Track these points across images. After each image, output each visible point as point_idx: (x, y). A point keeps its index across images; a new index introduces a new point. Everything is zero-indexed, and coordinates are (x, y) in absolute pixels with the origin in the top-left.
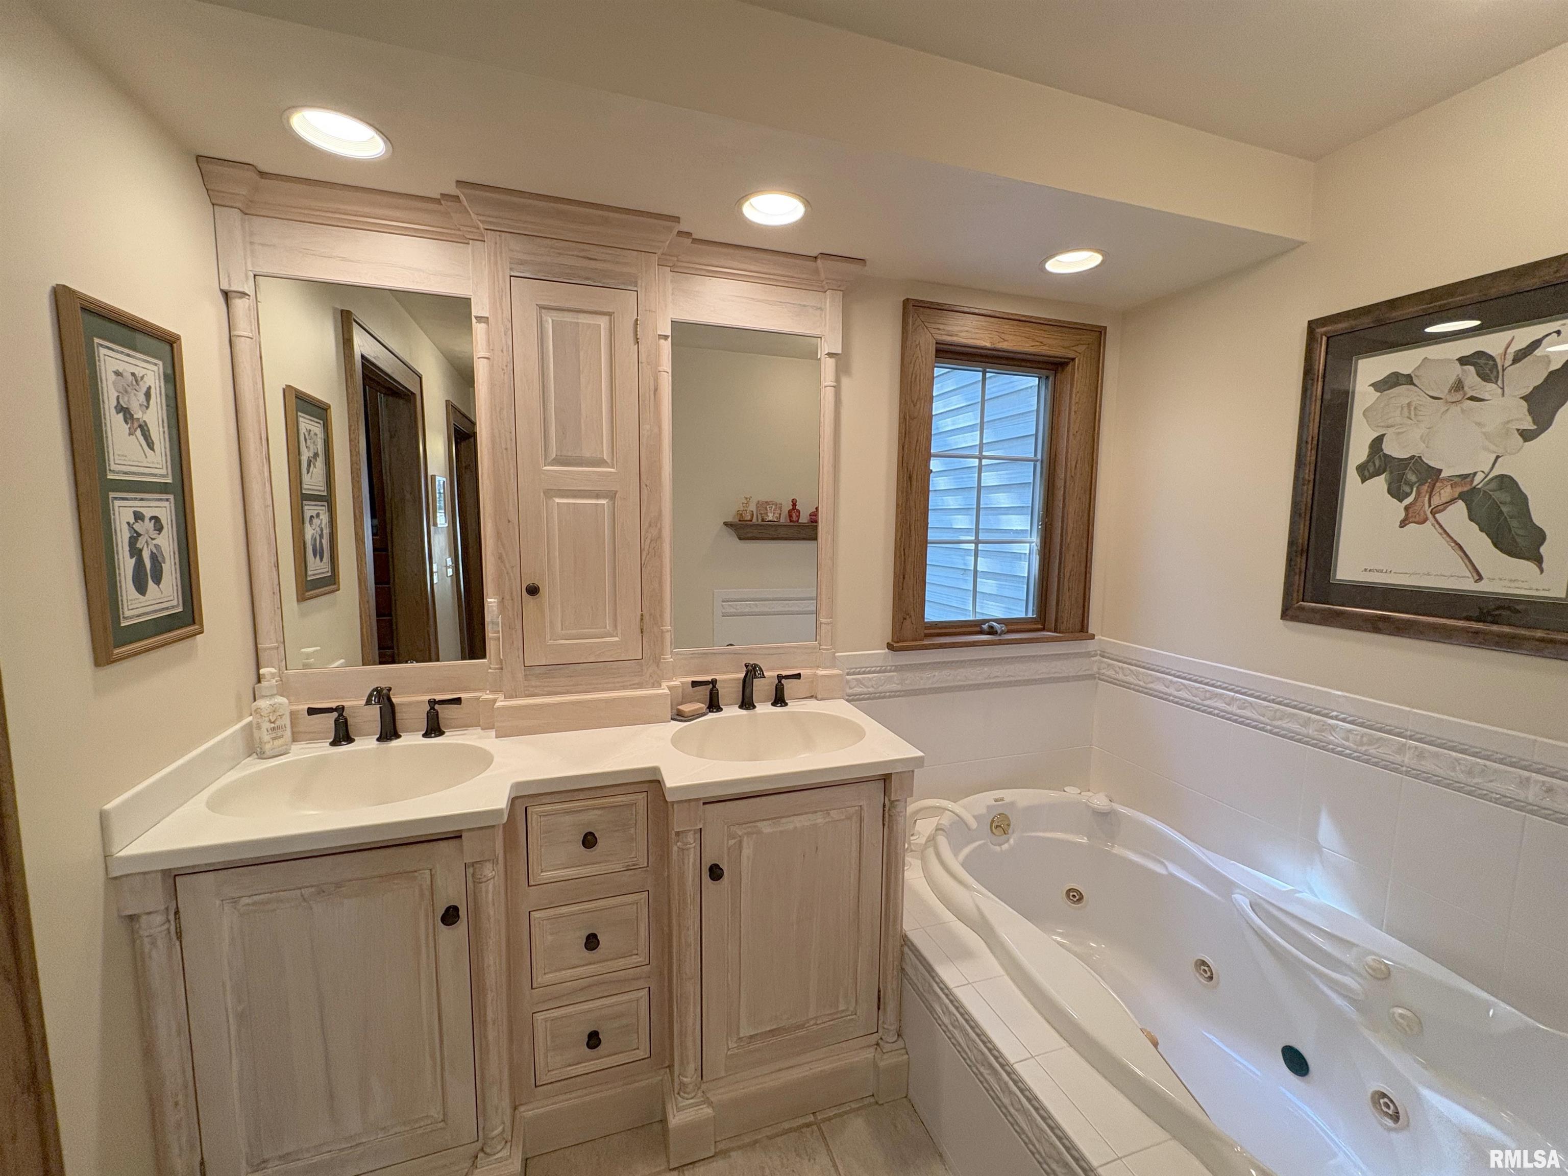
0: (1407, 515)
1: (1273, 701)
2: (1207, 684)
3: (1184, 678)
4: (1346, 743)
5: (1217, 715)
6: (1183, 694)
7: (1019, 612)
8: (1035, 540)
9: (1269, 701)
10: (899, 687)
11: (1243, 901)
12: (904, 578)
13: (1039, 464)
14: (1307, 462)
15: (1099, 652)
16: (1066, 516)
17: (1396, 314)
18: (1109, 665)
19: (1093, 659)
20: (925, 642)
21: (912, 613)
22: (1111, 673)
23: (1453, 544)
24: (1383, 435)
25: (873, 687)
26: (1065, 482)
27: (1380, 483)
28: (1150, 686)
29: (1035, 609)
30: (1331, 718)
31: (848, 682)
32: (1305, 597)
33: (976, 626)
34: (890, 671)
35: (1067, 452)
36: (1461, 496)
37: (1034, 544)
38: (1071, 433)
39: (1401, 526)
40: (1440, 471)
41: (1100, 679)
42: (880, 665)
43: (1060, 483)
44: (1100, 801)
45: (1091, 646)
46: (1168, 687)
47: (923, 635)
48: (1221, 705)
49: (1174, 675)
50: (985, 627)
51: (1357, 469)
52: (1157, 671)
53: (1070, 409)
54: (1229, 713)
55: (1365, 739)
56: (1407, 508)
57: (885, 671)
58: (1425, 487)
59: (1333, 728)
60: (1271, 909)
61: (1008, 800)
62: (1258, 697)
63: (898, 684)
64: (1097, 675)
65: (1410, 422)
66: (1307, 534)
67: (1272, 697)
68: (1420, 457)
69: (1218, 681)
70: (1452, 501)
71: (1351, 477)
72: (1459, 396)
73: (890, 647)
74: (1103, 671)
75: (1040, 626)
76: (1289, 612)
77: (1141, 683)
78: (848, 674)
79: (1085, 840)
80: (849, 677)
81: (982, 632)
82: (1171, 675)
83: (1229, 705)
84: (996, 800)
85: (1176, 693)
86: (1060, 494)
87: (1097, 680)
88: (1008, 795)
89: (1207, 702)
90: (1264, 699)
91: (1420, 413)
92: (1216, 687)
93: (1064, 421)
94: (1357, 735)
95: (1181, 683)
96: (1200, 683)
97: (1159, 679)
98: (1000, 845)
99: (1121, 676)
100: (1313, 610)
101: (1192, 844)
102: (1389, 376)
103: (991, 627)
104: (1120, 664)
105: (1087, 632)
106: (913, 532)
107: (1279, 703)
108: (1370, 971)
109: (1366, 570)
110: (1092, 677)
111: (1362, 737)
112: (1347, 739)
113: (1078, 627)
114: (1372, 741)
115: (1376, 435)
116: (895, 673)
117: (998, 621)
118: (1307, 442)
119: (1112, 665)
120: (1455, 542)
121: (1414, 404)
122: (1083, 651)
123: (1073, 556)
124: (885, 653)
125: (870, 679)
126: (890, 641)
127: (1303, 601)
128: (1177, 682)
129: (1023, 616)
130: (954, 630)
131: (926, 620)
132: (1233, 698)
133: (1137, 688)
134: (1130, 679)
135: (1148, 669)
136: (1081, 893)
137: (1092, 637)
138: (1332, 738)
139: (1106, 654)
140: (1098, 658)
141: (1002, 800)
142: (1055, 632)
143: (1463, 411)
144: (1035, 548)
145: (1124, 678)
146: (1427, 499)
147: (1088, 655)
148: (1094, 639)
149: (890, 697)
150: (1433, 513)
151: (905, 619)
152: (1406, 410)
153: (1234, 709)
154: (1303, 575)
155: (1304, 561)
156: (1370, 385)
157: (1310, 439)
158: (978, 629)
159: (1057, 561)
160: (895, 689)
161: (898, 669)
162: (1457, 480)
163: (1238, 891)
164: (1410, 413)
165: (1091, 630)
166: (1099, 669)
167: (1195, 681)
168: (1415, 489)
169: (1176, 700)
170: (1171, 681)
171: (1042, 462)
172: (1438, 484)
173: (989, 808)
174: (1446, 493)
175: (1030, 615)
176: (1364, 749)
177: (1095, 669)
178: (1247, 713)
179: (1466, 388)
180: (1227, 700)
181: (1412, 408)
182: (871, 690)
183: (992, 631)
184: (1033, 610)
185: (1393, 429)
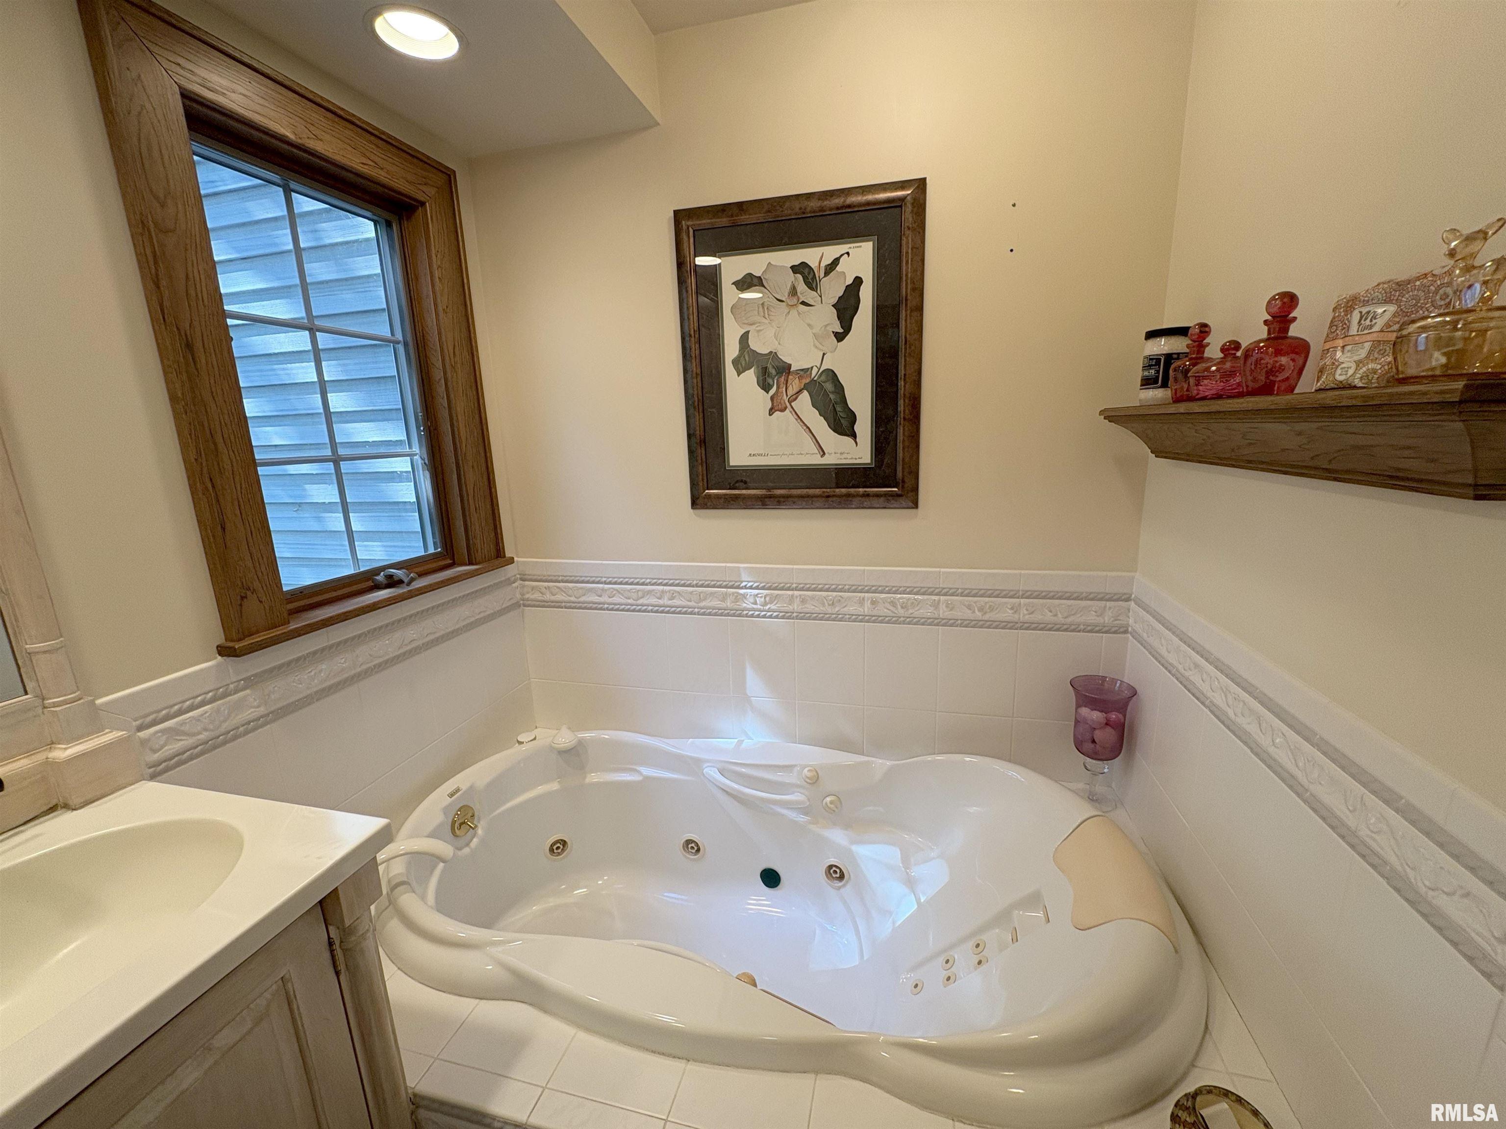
0: (773, 404)
1: (697, 586)
2: (637, 584)
3: (615, 583)
4: (755, 606)
5: (652, 611)
6: (617, 599)
7: (414, 549)
8: (418, 452)
9: (693, 586)
10: (262, 710)
11: (712, 772)
12: (223, 529)
13: (401, 348)
14: (693, 356)
15: (519, 576)
16: (455, 418)
17: (745, 218)
18: (533, 588)
19: (514, 585)
20: (293, 626)
21: (257, 585)
22: (537, 596)
23: (805, 428)
24: (748, 332)
25: (206, 730)
26: (445, 373)
27: (751, 375)
28: (582, 599)
29: (438, 540)
30: (742, 588)
31: (144, 742)
32: (710, 485)
33: (368, 580)
34: (236, 691)
35: (440, 333)
36: (806, 387)
37: (417, 457)
38: (440, 309)
39: (770, 415)
40: (790, 366)
41: (525, 605)
42: (212, 688)
43: (437, 374)
44: (565, 738)
45: (510, 571)
46: (600, 596)
47: (286, 615)
48: (654, 601)
49: (605, 583)
50: (381, 578)
51: (733, 363)
52: (588, 582)
53: (432, 276)
54: (661, 607)
55: (767, 599)
56: (772, 398)
57: (225, 695)
58: (782, 379)
59: (744, 596)
60: (738, 769)
61: (464, 787)
62: (684, 585)
63: (258, 707)
64: (521, 602)
65: (764, 320)
66: (702, 424)
67: (695, 582)
68: (776, 353)
69: (647, 579)
70: (799, 392)
71: (730, 371)
72: (795, 301)
73: (223, 651)
74: (527, 596)
75: (449, 561)
76: (697, 502)
77: (573, 599)
78: (140, 728)
79: (555, 786)
80: (142, 734)
81: (377, 587)
82: (602, 583)
83: (660, 599)
84: (451, 795)
85: (610, 600)
86: (441, 389)
87: (522, 607)
88: (462, 780)
89: (640, 602)
90: (689, 586)
91: (772, 313)
92: (647, 585)
93: (426, 289)
94: (761, 597)
95: (612, 588)
96: (632, 584)
97: (591, 590)
98: (467, 845)
99: (548, 597)
100: (718, 497)
101: (653, 738)
102: (744, 277)
103: (390, 577)
104: (546, 584)
105: (505, 556)
106: (221, 445)
107: (702, 586)
108: (809, 781)
109: (750, 455)
110: (517, 605)
111: (765, 598)
112: (755, 603)
113: (493, 552)
114: (773, 599)
115: (743, 331)
116: (248, 691)
117: (398, 565)
118: (690, 336)
119: (537, 587)
120: (806, 425)
121: (766, 304)
122: (503, 579)
123: (473, 467)
124: (218, 665)
125: (197, 719)
126: (220, 639)
127: (708, 489)
128: (610, 589)
129: (422, 553)
130: (334, 594)
131: (285, 589)
132: (663, 592)
133: (568, 604)
134: (559, 597)
135: (577, 582)
136: (562, 840)
137: (511, 561)
138: (745, 605)
139: (526, 577)
140: (519, 582)
141: (458, 790)
142: (470, 564)
143: (799, 314)
144: (420, 462)
145: (553, 598)
146: (784, 389)
147: (509, 582)
148: (513, 562)
149: (246, 733)
150: (790, 402)
151: (242, 598)
152: (761, 309)
153: (665, 601)
154: (705, 464)
155: (703, 452)
156: (733, 284)
157: (692, 333)
158: (370, 583)
159: (455, 477)
160: (252, 717)
161: (250, 682)
162: (802, 373)
163: (706, 765)
164: (764, 313)
165: (508, 554)
166: (523, 595)
167: (626, 583)
168: (775, 381)
169: (611, 606)
170: (603, 590)
171: (406, 344)
172: (790, 377)
173: (445, 810)
174: (795, 385)
175: (431, 550)
176: (767, 607)
177: (518, 596)
178: (676, 602)
179: (799, 294)
180: (658, 595)
181: (766, 308)
182: (203, 736)
183: (392, 582)
184: (435, 543)
185: (754, 327)
